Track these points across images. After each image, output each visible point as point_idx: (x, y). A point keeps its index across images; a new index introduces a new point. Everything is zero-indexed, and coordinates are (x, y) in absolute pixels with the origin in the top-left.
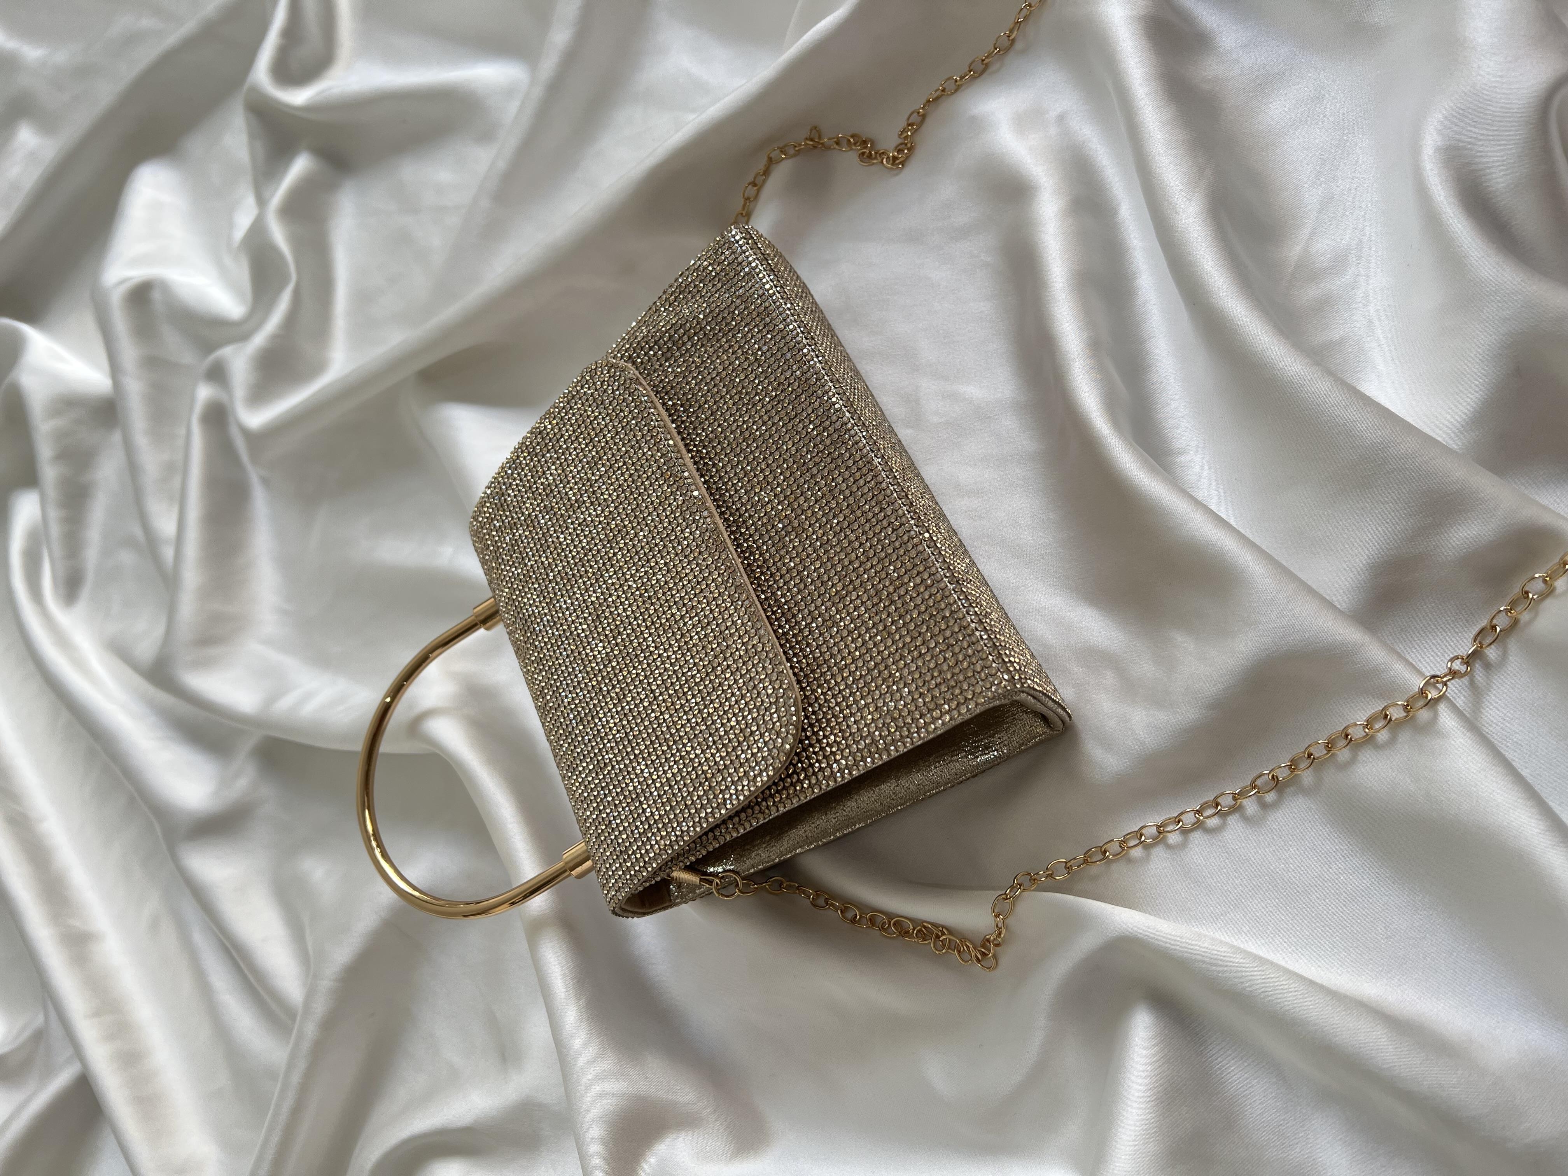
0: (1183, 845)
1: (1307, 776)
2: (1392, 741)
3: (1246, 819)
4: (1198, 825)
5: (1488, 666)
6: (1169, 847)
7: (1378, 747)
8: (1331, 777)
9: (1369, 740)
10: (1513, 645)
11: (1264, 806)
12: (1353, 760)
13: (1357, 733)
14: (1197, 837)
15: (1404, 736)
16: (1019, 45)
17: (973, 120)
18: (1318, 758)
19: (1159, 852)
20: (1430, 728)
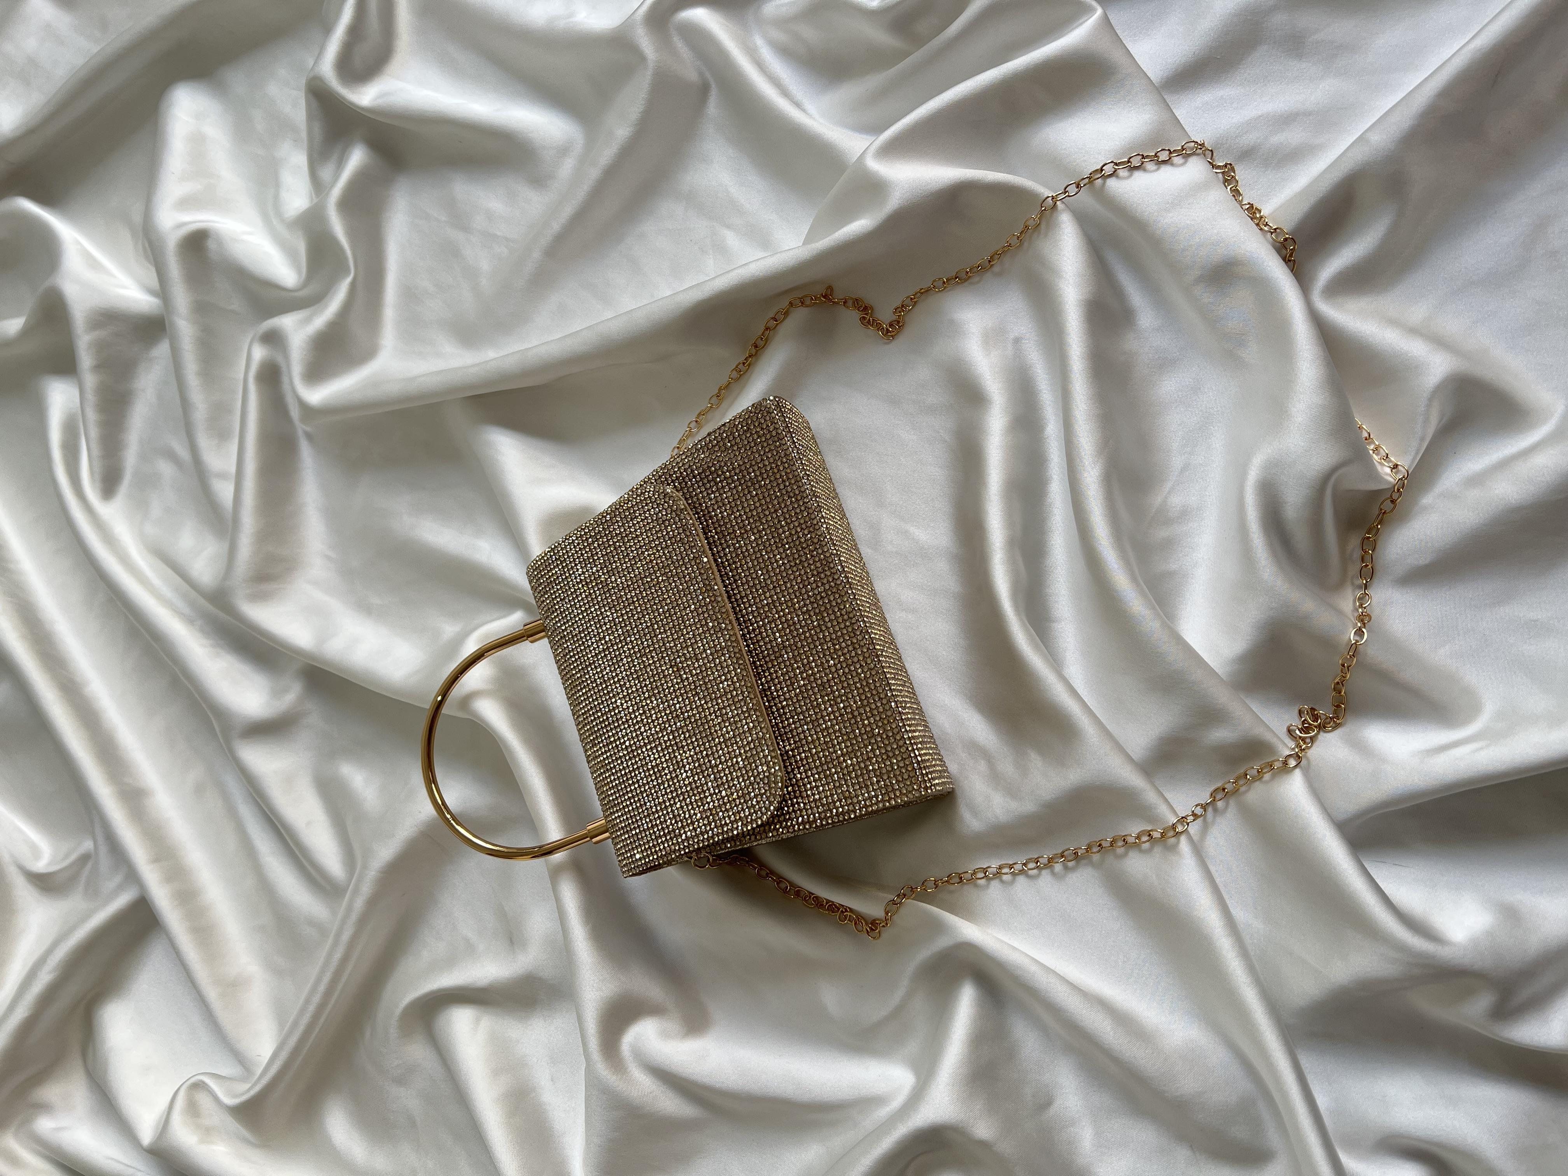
0: (1013, 882)
1: (1096, 857)
2: (1150, 850)
3: (1053, 874)
4: (1022, 872)
5: (1216, 810)
6: (1002, 881)
7: (1141, 851)
8: (1110, 859)
9: (1136, 846)
10: (1232, 802)
11: (1066, 868)
12: (1125, 855)
13: (1131, 840)
14: (1021, 879)
15: (1158, 850)
16: (996, 269)
17: (952, 322)
18: (1105, 848)
19: (995, 884)
20: (1174, 849)
